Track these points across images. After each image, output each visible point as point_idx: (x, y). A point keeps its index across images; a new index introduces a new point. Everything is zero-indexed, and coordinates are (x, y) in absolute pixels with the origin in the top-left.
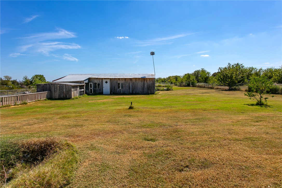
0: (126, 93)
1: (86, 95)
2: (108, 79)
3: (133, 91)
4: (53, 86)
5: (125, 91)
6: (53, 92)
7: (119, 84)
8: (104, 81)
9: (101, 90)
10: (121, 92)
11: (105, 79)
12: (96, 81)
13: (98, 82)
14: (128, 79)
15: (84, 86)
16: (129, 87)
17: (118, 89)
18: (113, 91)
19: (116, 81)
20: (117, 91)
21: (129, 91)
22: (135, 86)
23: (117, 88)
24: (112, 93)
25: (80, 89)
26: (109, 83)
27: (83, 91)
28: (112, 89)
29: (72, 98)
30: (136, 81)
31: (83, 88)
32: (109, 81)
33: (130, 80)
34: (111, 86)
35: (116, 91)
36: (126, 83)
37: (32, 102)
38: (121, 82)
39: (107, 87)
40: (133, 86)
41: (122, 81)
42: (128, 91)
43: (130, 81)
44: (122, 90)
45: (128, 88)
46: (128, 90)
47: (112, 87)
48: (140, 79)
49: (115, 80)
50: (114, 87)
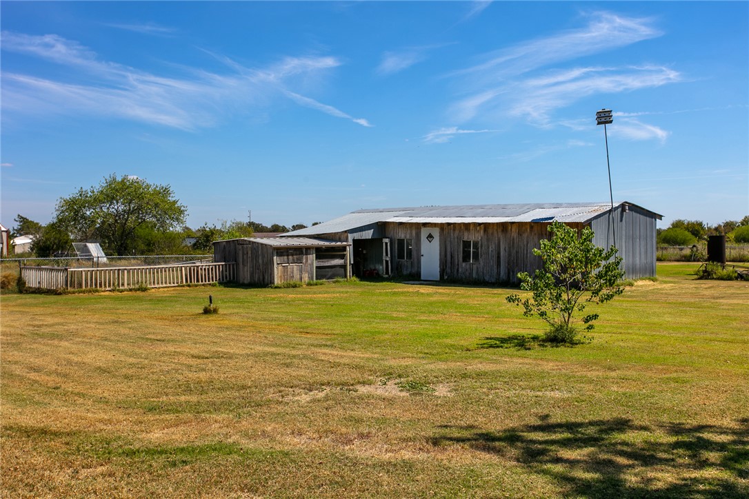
0: (487, 278)
1: (354, 278)
2: (435, 225)
3: (509, 273)
4: (240, 247)
5: (483, 273)
6: (241, 266)
7: (466, 244)
8: (424, 232)
9: (416, 264)
10: (471, 273)
11: (425, 225)
12: (401, 234)
13: (408, 237)
14: (495, 227)
15: (344, 249)
16: (499, 257)
17: (464, 264)
18: (449, 271)
19: (457, 232)
20: (460, 270)
21: (499, 273)
22: (517, 252)
23: (461, 259)
24: (446, 277)
25: (317, 258)
26: (436, 242)
27: (344, 267)
28: (446, 261)
29: (273, 283)
30: (520, 234)
31: (343, 257)
32: (436, 233)
33: (503, 231)
34: (443, 253)
35: (458, 270)
36: (488, 240)
37: (168, 287)
38: (472, 237)
39: (430, 255)
40: (510, 255)
41: (477, 235)
42: (495, 271)
43: (500, 234)
44: (475, 266)
45: (495, 259)
46: (495, 267)
47: (446, 256)
48: (535, 228)
49: (454, 230)
50: (452, 256)
